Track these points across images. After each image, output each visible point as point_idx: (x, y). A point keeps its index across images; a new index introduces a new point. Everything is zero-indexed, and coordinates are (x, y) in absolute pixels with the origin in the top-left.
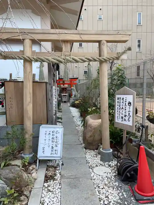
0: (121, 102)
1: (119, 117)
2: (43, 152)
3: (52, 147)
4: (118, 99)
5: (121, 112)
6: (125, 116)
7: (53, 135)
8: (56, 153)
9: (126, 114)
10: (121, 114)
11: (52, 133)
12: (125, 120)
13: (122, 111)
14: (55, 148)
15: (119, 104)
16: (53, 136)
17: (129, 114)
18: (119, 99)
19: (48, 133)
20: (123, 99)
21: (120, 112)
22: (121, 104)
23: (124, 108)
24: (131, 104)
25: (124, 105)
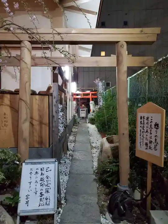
0: (146, 123)
1: (141, 143)
2: (27, 202)
3: (41, 193)
4: (141, 119)
5: (145, 136)
6: (151, 142)
7: (42, 174)
8: (48, 203)
9: (151, 140)
10: (144, 139)
11: (40, 172)
12: (150, 148)
13: (147, 135)
14: (46, 195)
15: (142, 125)
16: (42, 177)
17: (156, 140)
18: (143, 118)
19: (34, 172)
20: (148, 118)
21: (143, 136)
22: (146, 125)
23: (149, 131)
24: (158, 126)
25: (149, 127)
